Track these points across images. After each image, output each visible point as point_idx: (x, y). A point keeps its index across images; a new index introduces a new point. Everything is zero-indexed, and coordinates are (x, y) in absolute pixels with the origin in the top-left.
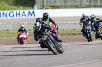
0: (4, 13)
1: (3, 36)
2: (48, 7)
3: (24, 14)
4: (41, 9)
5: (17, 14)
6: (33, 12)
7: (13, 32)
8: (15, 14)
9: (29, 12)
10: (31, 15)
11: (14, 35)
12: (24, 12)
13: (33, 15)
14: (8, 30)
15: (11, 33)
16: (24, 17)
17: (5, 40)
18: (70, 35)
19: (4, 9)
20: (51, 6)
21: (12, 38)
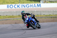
0: (23, 5)
2: (48, 2)
3: (35, 6)
4: (44, 3)
6: (40, 5)
8: (30, 5)
9: (38, 5)
10: (39, 6)
16: (35, 7)
19: (24, 3)
20: (50, 2)
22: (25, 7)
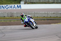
1: (2, 20)
2: (29, 3)
4: (25, 4)
5: (10, 7)
6: (20, 6)
7: (8, 17)
9: (18, 6)
10: (19, 8)
11: (8, 19)
12: (14, 6)
13: (20, 8)
14: (4, 17)
15: (6, 19)
16: (14, 9)
17: (3, 22)
18: (41, 20)
21: (7, 21)
22: (4, 8)
